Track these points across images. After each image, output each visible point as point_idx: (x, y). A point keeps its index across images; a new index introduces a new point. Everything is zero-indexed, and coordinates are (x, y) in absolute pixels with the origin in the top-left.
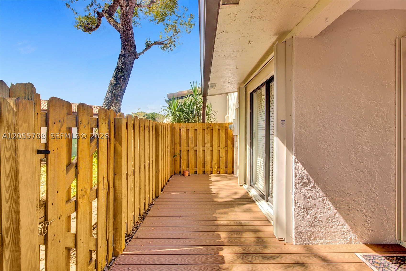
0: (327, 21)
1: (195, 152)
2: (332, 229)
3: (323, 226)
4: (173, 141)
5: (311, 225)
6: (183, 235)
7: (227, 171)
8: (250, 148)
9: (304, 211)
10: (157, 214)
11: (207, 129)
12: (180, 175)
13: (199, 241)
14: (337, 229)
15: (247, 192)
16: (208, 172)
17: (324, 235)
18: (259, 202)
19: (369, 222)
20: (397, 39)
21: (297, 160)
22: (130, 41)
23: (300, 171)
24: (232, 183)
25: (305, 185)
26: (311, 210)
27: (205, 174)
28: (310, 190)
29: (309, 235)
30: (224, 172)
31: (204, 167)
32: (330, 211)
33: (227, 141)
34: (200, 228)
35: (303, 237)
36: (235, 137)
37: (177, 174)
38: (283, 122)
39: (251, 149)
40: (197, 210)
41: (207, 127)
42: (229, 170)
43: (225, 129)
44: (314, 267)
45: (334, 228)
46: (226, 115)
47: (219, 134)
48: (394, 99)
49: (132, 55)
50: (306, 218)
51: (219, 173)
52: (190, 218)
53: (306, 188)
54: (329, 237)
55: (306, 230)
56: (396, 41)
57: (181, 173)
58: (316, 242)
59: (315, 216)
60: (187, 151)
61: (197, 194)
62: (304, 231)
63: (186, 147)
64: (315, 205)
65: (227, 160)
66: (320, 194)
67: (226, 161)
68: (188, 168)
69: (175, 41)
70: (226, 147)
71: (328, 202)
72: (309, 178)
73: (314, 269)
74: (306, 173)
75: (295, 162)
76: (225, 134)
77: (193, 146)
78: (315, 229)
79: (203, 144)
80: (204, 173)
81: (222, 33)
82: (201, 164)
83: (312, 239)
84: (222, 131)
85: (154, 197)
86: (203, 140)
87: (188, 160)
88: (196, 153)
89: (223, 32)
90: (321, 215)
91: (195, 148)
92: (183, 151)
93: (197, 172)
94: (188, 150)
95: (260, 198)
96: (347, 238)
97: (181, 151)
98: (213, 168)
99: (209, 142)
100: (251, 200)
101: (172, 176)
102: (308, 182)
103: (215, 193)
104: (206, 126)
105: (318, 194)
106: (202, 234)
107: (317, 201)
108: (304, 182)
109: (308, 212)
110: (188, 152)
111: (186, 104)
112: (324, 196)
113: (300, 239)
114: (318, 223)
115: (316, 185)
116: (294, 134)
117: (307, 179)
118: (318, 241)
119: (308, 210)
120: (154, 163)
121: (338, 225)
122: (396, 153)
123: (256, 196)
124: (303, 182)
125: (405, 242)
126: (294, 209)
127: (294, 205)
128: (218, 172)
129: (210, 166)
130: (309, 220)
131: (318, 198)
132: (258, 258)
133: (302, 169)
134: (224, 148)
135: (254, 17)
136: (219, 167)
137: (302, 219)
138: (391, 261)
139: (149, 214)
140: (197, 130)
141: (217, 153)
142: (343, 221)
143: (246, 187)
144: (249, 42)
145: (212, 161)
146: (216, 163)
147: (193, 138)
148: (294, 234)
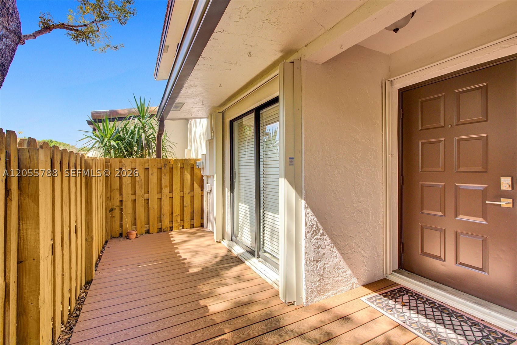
0: (343, 48)
1: (146, 201)
2: (338, 277)
3: (330, 277)
4: (108, 186)
5: (321, 278)
6: (157, 336)
7: (194, 224)
8: (230, 192)
9: (314, 264)
10: (99, 313)
11: (165, 167)
12: (122, 238)
13: (188, 338)
14: (342, 276)
15: (229, 250)
16: (167, 229)
17: (331, 286)
18: (249, 261)
19: (365, 263)
20: (383, 81)
21: (307, 205)
22: (8, 9)
23: (310, 218)
24: (205, 241)
25: (315, 233)
26: (321, 261)
27: (161, 232)
28: (320, 238)
29: (319, 291)
30: (190, 226)
31: (161, 222)
32: (336, 258)
33: (193, 184)
34: (182, 318)
35: (313, 294)
36: (204, 178)
37: (115, 238)
38: (291, 160)
39: (232, 194)
40: (168, 290)
41: (164, 165)
42: (197, 222)
43: (190, 167)
44: (333, 326)
45: (340, 276)
46: (188, 148)
47: (182, 174)
48: (381, 139)
49: (12, 36)
50: (316, 272)
51: (183, 228)
52: (160, 306)
53: (316, 237)
54: (336, 287)
55: (316, 285)
56: (382, 83)
57: (123, 235)
58: (325, 296)
59: (324, 267)
60: (132, 200)
61: (160, 263)
62: (314, 287)
63: (130, 195)
64: (324, 254)
65: (194, 209)
66: (328, 242)
67: (192, 211)
68: (135, 227)
69: (98, 31)
70: (193, 192)
71: (335, 249)
72: (318, 225)
73: (334, 330)
74: (315, 219)
75: (305, 207)
76: (190, 173)
77: (143, 192)
78: (324, 282)
79: (159, 189)
80: (160, 230)
81: (220, 32)
82: (156, 219)
83: (322, 294)
84: (186, 169)
85: (83, 283)
86: (159, 183)
87: (133, 214)
88: (148, 203)
89: (223, 32)
90: (329, 265)
91: (146, 196)
92: (126, 201)
93: (149, 230)
94: (134, 199)
95: (249, 255)
96: (350, 284)
97: (121, 201)
98: (173, 222)
99: (168, 185)
100: (238, 261)
101: (106, 242)
102: (318, 230)
103: (186, 259)
104: (163, 163)
105: (326, 242)
106: (188, 327)
107: (325, 250)
108: (314, 230)
109: (318, 264)
110: (133, 202)
111: (126, 130)
112: (331, 243)
113: (311, 297)
114: (327, 274)
115: (324, 232)
116: (303, 175)
117: (317, 226)
118: (327, 295)
119: (317, 262)
120: (83, 226)
121: (343, 272)
122: (383, 191)
123: (243, 253)
124: (312, 230)
125: (390, 275)
126: (305, 264)
127: (305, 259)
128: (181, 227)
129: (169, 219)
130: (318, 273)
131: (326, 246)
132: (274, 336)
133: (311, 216)
134: (189, 193)
135: (268, 21)
136: (182, 220)
137: (312, 274)
138: (388, 297)
139: (82, 317)
140: (149, 168)
141: (180, 201)
142: (346, 267)
143: (225, 243)
144: (250, 53)
145: (172, 213)
146: (179, 215)
147: (143, 181)
148: (304, 293)
